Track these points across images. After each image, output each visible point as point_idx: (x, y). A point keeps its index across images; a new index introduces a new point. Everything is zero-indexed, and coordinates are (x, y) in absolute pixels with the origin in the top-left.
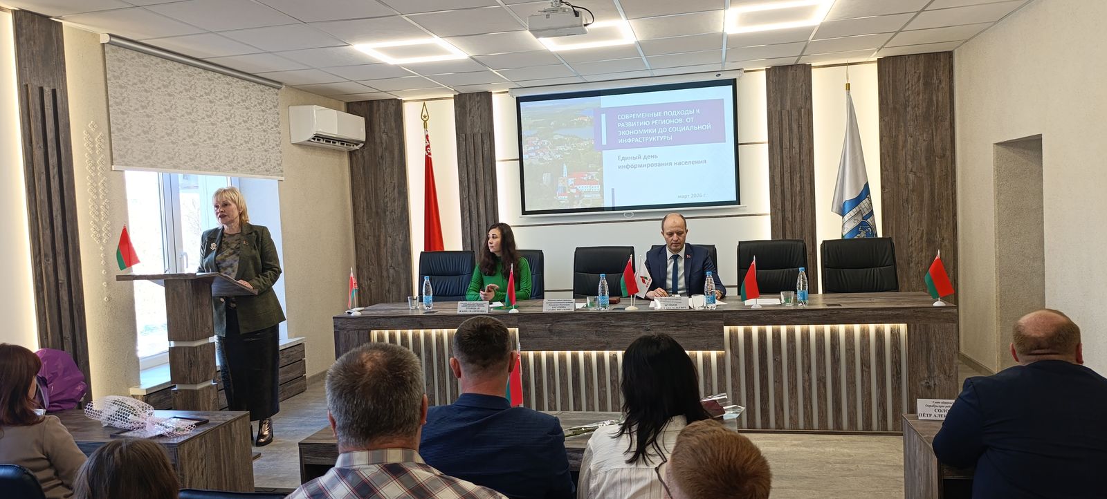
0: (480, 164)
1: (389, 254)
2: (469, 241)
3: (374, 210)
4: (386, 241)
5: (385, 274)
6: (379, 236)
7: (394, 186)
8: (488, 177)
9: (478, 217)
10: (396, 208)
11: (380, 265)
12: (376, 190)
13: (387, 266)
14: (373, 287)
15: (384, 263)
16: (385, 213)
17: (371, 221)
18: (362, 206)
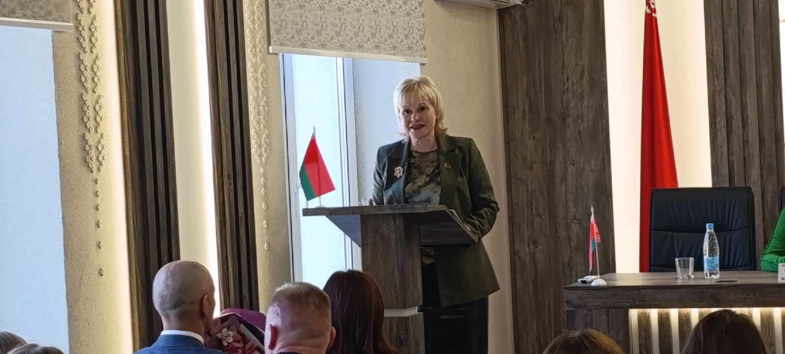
0: (750, 28)
1: (570, 197)
2: (725, 170)
3: (543, 115)
4: (565, 172)
5: (562, 233)
6: (552, 163)
7: (583, 71)
8: (763, 53)
9: (744, 126)
10: (585, 110)
11: (553, 217)
12: (547, 78)
13: (566, 218)
14: (539, 257)
15: (561, 213)
16: (564, 120)
17: (538, 135)
18: (521, 108)
